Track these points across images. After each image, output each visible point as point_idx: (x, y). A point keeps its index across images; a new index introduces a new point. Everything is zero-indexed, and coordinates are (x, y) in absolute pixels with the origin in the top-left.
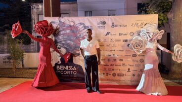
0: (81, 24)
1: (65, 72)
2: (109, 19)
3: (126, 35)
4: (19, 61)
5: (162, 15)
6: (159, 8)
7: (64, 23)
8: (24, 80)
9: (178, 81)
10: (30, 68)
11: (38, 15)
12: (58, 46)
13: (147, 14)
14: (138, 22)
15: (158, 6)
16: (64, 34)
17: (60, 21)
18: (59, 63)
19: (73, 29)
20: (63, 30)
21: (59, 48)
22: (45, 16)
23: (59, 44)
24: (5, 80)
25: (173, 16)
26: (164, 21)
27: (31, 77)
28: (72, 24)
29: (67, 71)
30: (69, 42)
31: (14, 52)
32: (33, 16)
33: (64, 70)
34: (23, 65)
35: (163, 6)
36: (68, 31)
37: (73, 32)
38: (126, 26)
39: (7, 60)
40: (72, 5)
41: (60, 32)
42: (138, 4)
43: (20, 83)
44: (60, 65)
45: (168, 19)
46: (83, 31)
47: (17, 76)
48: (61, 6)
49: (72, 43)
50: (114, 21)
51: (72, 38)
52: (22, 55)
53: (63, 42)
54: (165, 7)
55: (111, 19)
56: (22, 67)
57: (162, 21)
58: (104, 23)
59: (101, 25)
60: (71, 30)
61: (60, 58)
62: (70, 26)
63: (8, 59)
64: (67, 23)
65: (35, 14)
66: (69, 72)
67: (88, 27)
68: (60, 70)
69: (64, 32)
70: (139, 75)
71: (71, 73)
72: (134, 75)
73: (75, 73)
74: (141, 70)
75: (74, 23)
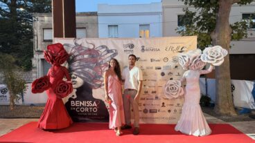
0: (103, 47)
1: (82, 110)
2: (138, 42)
3: (159, 61)
4: (19, 95)
6: (201, 27)
7: (81, 45)
8: (26, 121)
9: (224, 118)
10: (32, 105)
12: (73, 76)
13: (188, 33)
14: (173, 45)
16: (80, 60)
17: (75, 44)
18: (74, 98)
19: (93, 53)
20: (80, 54)
21: (74, 78)
22: (55, 36)
25: (218, 37)
27: (35, 116)
28: (91, 47)
29: (84, 107)
30: (87, 70)
31: (13, 82)
32: (35, 31)
33: (80, 107)
34: (23, 101)
36: (86, 56)
37: (93, 57)
38: (159, 50)
40: (90, 17)
41: (75, 57)
42: (179, 16)
43: (22, 125)
44: (75, 100)
45: (211, 40)
46: (106, 56)
47: (17, 116)
48: (77, 17)
49: (91, 71)
50: (144, 45)
51: (91, 65)
52: (24, 87)
53: (80, 70)
56: (21, 103)
58: (132, 46)
59: (128, 49)
60: (90, 54)
62: (89, 50)
63: (2, 92)
65: (38, 28)
66: (87, 110)
67: (111, 51)
68: (76, 107)
69: (80, 57)
70: (175, 111)
71: (89, 110)
72: (169, 111)
73: (95, 110)
74: (178, 104)
75: (94, 46)
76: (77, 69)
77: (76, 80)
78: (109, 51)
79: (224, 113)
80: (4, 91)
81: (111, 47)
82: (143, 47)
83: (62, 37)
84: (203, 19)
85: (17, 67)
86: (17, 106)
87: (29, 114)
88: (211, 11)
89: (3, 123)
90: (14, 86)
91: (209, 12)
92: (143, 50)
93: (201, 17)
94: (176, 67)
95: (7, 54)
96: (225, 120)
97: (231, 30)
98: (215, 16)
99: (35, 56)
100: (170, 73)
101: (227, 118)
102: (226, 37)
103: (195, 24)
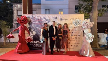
0: (44, 18)
1: (35, 45)
2: (59, 16)
5: (87, 14)
6: (85, 10)
8: (11, 49)
10: (13, 43)
13: (80, 13)
14: (74, 18)
16: (35, 24)
17: (32, 16)
19: (40, 21)
20: (34, 21)
21: (32, 31)
23: (32, 29)
25: (92, 15)
28: (39, 18)
29: (36, 44)
30: (37, 28)
31: (6, 33)
32: (14, 11)
34: (9, 41)
36: (37, 22)
37: (40, 22)
38: (68, 20)
41: (32, 22)
50: (61, 17)
51: (39, 26)
53: (34, 28)
57: (87, 17)
58: (57, 18)
59: (55, 19)
60: (39, 21)
61: (33, 36)
62: (38, 19)
64: (37, 17)
65: (16, 10)
66: (37, 45)
67: (48, 20)
68: (32, 43)
69: (35, 22)
70: (74, 46)
71: (38, 45)
72: (72, 46)
73: (41, 45)
74: (76, 43)
75: (40, 18)
76: (33, 27)
77: (33, 32)
78: (46, 20)
79: (94, 47)
81: (47, 18)
82: (61, 18)
83: (27, 14)
84: (86, 7)
85: (7, 26)
86: (7, 43)
87: (12, 47)
88: (90, 4)
89: (1, 50)
91: (89, 4)
92: (61, 20)
93: (86, 6)
94: (75, 27)
95: (3, 21)
97: (98, 12)
98: (91, 6)
99: (14, 22)
100: (72, 30)
101: (96, 49)
102: (96, 15)
103: (83, 9)
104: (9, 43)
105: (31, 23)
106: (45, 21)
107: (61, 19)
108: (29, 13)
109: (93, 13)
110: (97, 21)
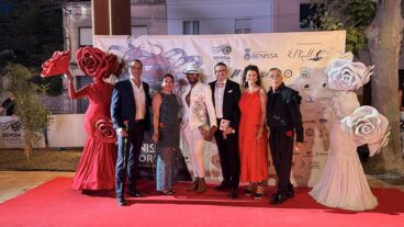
0: (177, 51)
1: (142, 158)
2: (238, 42)
4: (38, 133)
5: (354, 32)
6: (348, 17)
7: (138, 49)
8: (50, 176)
9: (388, 176)
10: (63, 149)
11: (79, 28)
13: (322, 29)
14: (301, 47)
15: (346, 12)
17: (130, 45)
19: (160, 62)
22: (97, 33)
24: (9, 176)
25: (379, 35)
26: (359, 46)
28: (157, 52)
31: (29, 112)
32: (67, 31)
34: (47, 142)
35: (357, 12)
36: (148, 67)
38: (276, 55)
39: (10, 131)
40: (154, 7)
42: (302, 6)
43: (42, 183)
45: (366, 41)
46: (182, 68)
47: (36, 167)
48: (132, 8)
50: (249, 46)
52: (46, 120)
54: (360, 14)
55: (243, 40)
56: (44, 146)
57: (355, 44)
58: (228, 49)
59: (221, 54)
62: (154, 56)
63: (13, 127)
65: (72, 26)
66: (150, 159)
67: (192, 58)
70: (303, 164)
74: (309, 153)
75: (161, 48)
78: (186, 59)
80: (15, 126)
81: (189, 53)
82: (247, 50)
84: (352, 4)
86: (39, 150)
87: (55, 165)
89: (13, 179)
90: (29, 118)
94: (307, 86)
95: (18, 65)
96: (388, 181)
101: (393, 177)
102: (394, 35)
104: (48, 148)
105: (123, 71)
106: (181, 62)
107: (248, 55)
108: (117, 32)
109: (380, 26)
110: (397, 59)
